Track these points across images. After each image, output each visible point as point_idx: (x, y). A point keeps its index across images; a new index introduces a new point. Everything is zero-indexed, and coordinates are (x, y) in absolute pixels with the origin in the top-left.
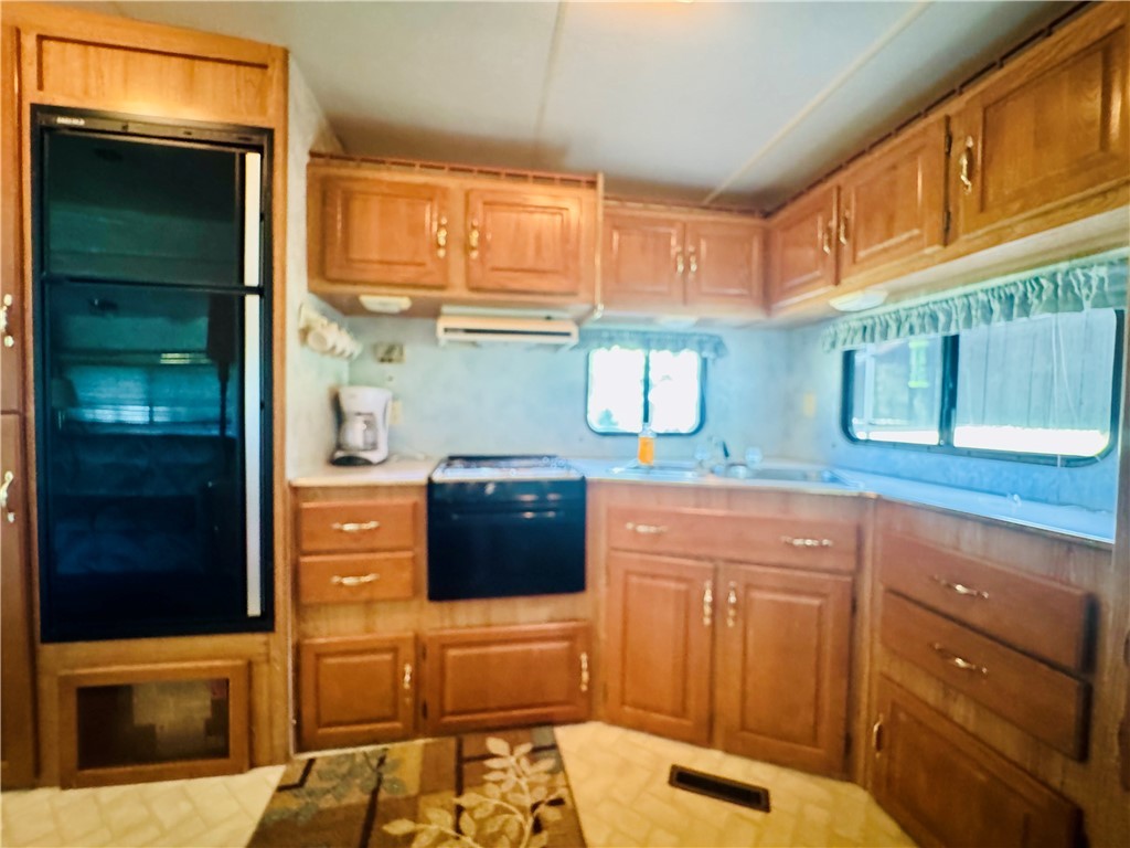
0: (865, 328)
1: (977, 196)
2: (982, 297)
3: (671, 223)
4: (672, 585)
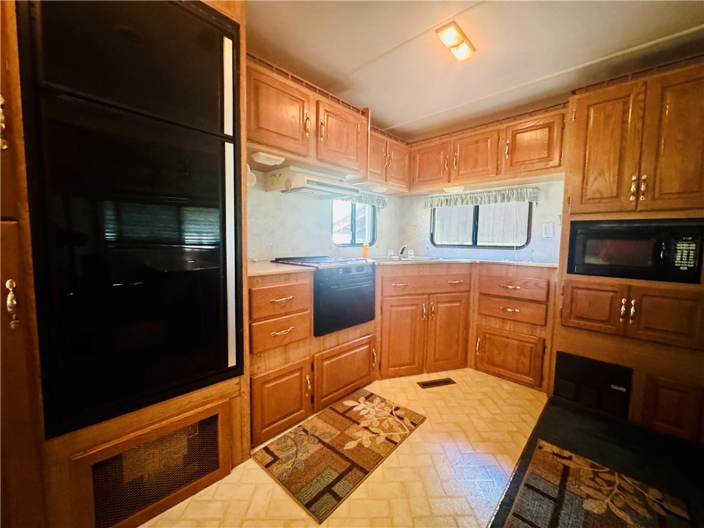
0: (447, 200)
1: (509, 161)
2: (494, 193)
4: (409, 308)
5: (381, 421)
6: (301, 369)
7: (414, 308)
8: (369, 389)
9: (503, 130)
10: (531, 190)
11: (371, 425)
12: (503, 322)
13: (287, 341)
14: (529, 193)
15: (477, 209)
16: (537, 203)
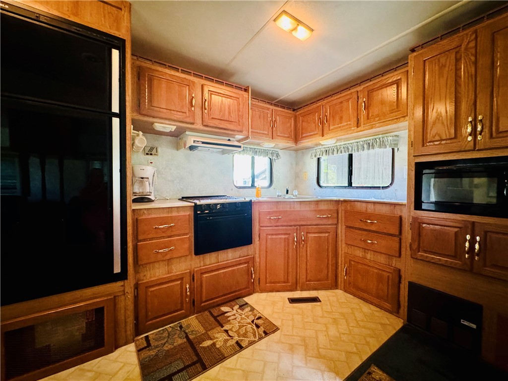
0: (327, 151)
1: (366, 115)
2: (361, 143)
3: (268, 109)
4: (283, 236)
5: (240, 327)
6: (182, 279)
7: (286, 236)
8: (246, 299)
9: (361, 91)
10: (391, 138)
11: (231, 330)
12: (365, 252)
13: (168, 257)
14: (389, 141)
15: (351, 156)
16: (398, 149)
